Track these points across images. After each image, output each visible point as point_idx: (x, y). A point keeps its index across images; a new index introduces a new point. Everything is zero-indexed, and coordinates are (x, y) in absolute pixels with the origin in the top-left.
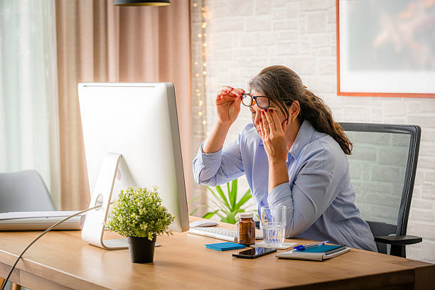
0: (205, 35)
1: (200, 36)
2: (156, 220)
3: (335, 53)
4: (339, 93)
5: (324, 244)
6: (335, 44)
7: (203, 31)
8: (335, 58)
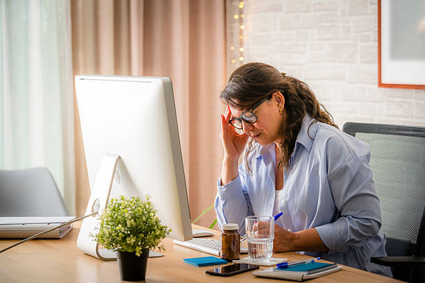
0: (243, 16)
1: (236, 17)
2: (146, 234)
3: (377, 39)
4: (381, 85)
5: (313, 261)
6: (377, 29)
7: (241, 12)
8: (377, 44)
